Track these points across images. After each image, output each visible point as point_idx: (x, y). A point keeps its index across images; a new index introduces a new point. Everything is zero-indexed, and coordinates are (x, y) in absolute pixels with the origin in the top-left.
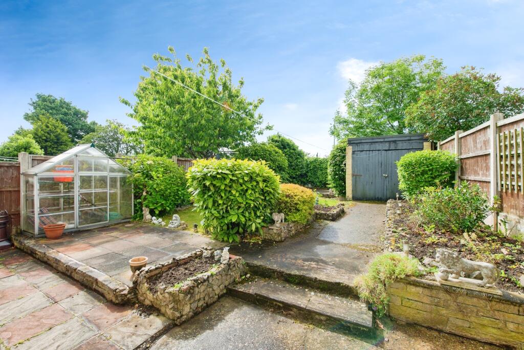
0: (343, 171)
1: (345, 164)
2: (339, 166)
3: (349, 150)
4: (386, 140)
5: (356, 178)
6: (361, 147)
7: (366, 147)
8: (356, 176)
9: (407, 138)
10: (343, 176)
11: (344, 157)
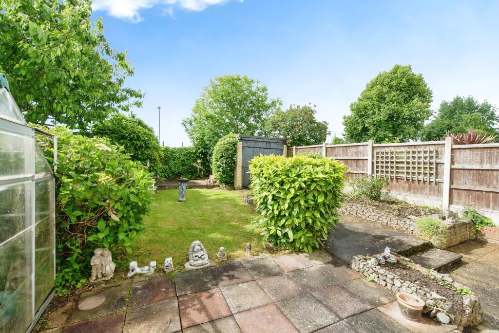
0: (235, 163)
1: (236, 157)
2: (232, 159)
3: (240, 145)
4: (265, 140)
5: (245, 170)
6: (248, 144)
7: (252, 144)
8: (245, 168)
9: (276, 141)
10: (234, 167)
11: (235, 151)
